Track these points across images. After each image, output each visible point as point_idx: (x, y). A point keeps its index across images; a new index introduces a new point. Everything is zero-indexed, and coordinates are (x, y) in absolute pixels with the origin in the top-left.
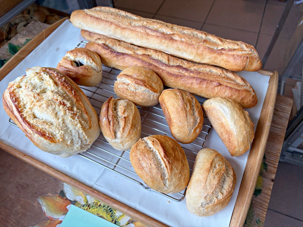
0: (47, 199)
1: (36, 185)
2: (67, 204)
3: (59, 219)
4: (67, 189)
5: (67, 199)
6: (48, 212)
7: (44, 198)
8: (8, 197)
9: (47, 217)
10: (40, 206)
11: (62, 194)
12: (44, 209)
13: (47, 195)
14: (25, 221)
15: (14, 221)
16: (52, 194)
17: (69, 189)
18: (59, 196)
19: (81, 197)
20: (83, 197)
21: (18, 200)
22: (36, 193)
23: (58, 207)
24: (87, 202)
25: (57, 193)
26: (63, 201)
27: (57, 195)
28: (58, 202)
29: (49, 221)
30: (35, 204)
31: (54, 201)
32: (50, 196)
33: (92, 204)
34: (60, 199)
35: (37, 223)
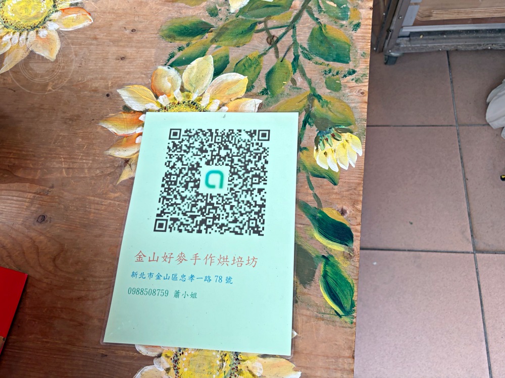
0: (111, 120)
1: (90, 112)
2: (138, 116)
3: (135, 132)
4: (130, 102)
5: (135, 112)
6: (119, 131)
7: (106, 120)
8: (59, 136)
9: (120, 136)
10: (105, 129)
11: (127, 109)
12: (113, 130)
13: (108, 116)
14: (95, 149)
15: (82, 154)
16: (114, 113)
17: (133, 102)
18: (124, 112)
19: (151, 104)
20: (154, 103)
21: (74, 133)
22: (93, 120)
23: (128, 122)
24: (161, 106)
25: (121, 111)
26: (131, 115)
27: (120, 112)
28: (126, 119)
29: (125, 139)
30: (99, 130)
31: (120, 118)
32: (112, 116)
33: (168, 106)
34: (126, 114)
35: (112, 146)
